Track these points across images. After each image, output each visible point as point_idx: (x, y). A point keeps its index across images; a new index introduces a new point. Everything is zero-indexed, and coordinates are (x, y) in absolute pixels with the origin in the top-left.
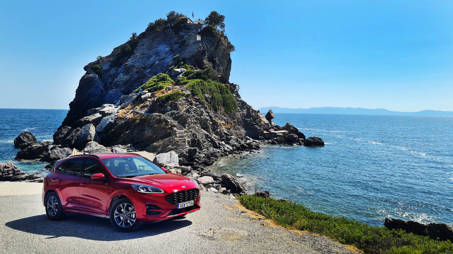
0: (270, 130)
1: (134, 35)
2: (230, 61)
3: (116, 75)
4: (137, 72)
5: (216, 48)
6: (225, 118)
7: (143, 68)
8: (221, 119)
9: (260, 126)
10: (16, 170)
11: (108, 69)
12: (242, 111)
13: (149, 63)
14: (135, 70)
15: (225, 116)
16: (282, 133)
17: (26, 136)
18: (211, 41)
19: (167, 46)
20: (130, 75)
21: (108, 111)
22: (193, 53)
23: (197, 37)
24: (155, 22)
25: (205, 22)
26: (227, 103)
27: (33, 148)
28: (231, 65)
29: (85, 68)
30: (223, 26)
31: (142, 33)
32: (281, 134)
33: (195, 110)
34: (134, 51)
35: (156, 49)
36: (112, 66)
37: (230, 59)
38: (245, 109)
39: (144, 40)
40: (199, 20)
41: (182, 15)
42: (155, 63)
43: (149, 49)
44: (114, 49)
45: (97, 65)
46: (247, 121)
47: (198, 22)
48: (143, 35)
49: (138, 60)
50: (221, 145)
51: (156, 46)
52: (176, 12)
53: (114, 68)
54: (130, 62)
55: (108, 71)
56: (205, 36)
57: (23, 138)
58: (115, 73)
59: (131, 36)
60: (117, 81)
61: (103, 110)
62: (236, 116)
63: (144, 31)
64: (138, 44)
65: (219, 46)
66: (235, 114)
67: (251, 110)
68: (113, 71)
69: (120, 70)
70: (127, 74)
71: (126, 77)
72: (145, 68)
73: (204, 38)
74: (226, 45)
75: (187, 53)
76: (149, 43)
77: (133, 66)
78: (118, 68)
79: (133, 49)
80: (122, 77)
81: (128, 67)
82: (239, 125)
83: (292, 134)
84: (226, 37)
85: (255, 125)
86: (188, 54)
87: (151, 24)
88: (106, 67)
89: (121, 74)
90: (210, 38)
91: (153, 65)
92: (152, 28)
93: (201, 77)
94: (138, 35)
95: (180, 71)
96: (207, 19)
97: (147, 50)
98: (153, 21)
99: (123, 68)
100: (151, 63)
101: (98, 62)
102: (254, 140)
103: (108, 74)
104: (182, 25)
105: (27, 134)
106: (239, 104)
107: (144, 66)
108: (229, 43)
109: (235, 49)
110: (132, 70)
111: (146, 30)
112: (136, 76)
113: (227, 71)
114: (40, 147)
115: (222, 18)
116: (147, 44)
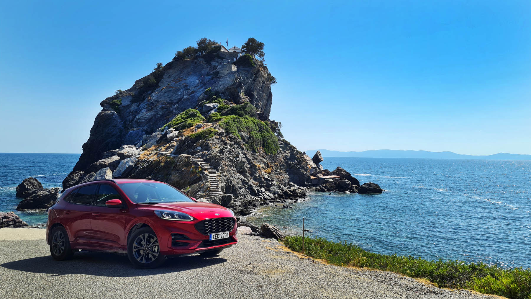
0: (318, 175)
1: (159, 65)
2: (270, 95)
3: (137, 112)
4: (162, 108)
5: (254, 80)
6: (266, 161)
7: (169, 103)
8: (260, 162)
9: (306, 170)
10: (17, 220)
12: (285, 152)
13: (176, 97)
14: (160, 106)
15: (264, 158)
16: (332, 178)
17: (31, 182)
18: (248, 72)
19: (197, 78)
20: (154, 112)
21: (128, 152)
22: (228, 85)
23: (232, 67)
24: (184, 50)
25: (241, 50)
26: (267, 143)
27: (38, 196)
28: (271, 100)
29: (102, 104)
30: (262, 55)
31: (168, 64)
32: (331, 180)
33: (229, 151)
34: (159, 84)
35: (184, 81)
36: (133, 102)
37: (270, 93)
38: (288, 150)
39: (171, 71)
40: (235, 48)
41: (215, 43)
42: (183, 97)
43: (176, 81)
44: (136, 81)
45: (116, 100)
46: (290, 164)
47: (234, 51)
48: (169, 66)
49: (164, 94)
50: (261, 192)
51: (185, 78)
52: (208, 39)
53: (136, 104)
54: (154, 96)
55: (128, 106)
56: (241, 67)
57: (27, 185)
58: (136, 109)
59: (156, 67)
60: (139, 119)
61: (122, 152)
62: (278, 159)
63: (171, 60)
64: (164, 76)
65: (257, 77)
66: (276, 156)
67: (295, 152)
68: (134, 107)
69: (142, 105)
70: (150, 110)
71: (150, 114)
72: (171, 104)
73: (241, 69)
74: (266, 76)
75: (220, 86)
76: (176, 74)
77: (158, 101)
78: (140, 104)
79: (158, 82)
80: (144, 113)
81: (151, 102)
82: (282, 169)
83: (344, 179)
84: (266, 67)
85: (301, 169)
86: (222, 87)
87: (179, 52)
88: (125, 102)
89: (144, 111)
90: (247, 69)
91: (181, 99)
92: (180, 58)
93: (237, 112)
94: (164, 65)
95: (212, 106)
96: (243, 47)
97: (174, 83)
98: (181, 50)
99: (146, 103)
100: (178, 97)
101: (117, 97)
102: (299, 187)
103: (128, 111)
104: (214, 54)
105: (32, 181)
106: (282, 144)
107: (170, 101)
108: (269, 75)
109: (276, 81)
110: (156, 106)
111: (173, 59)
112: (161, 113)
113: (267, 107)
114: (46, 194)
115: (261, 45)
116: (174, 75)
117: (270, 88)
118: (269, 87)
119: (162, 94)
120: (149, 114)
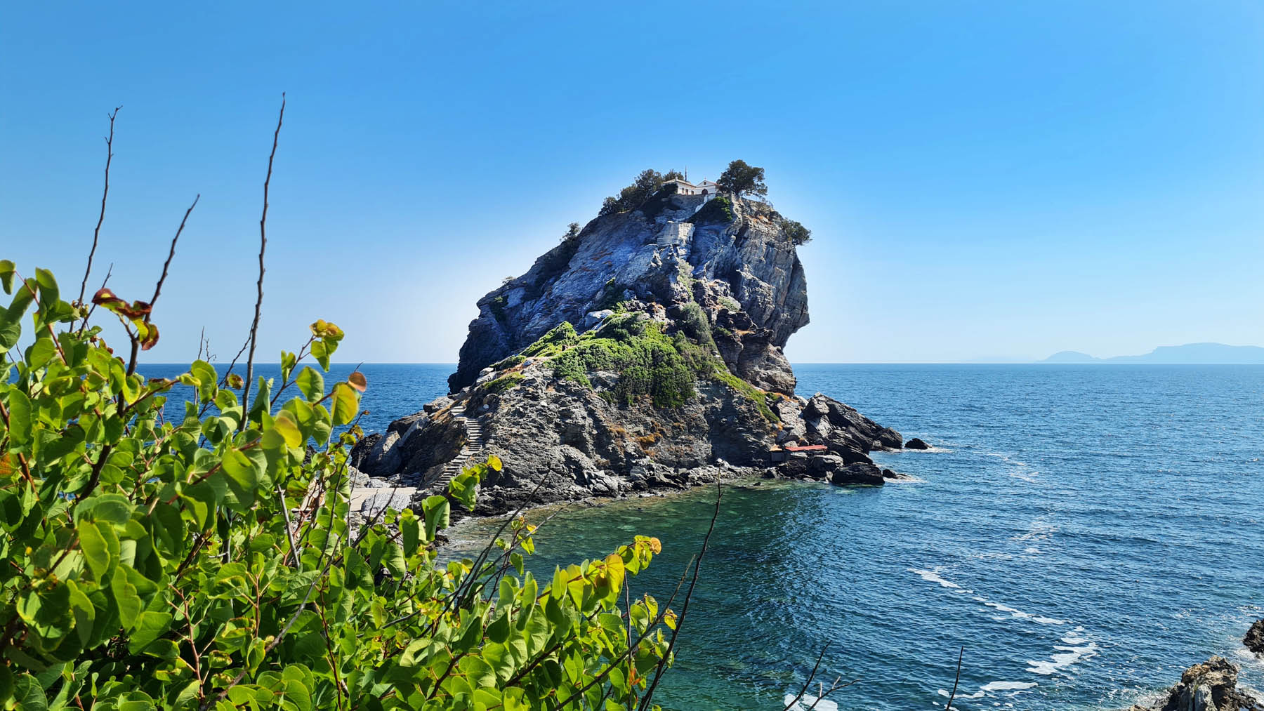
0: (787, 445)
1: (573, 228)
2: (797, 268)
3: (528, 319)
5: (737, 247)
7: (577, 300)
8: (636, 423)
11: (517, 306)
12: (713, 401)
14: (563, 307)
19: (630, 249)
20: (552, 317)
23: (680, 229)
24: (620, 194)
25: (715, 186)
29: (479, 304)
30: (761, 191)
31: (591, 222)
32: (804, 455)
34: (569, 263)
35: (609, 256)
36: (525, 299)
38: (722, 396)
39: (592, 237)
40: (706, 183)
41: (669, 176)
43: (595, 258)
44: (537, 259)
45: (500, 298)
46: (721, 424)
47: (702, 189)
48: (593, 226)
49: (572, 283)
51: (611, 250)
52: (655, 171)
53: (529, 302)
54: (557, 288)
55: (517, 308)
56: (706, 223)
58: (528, 313)
59: (569, 231)
60: (528, 332)
63: (596, 216)
64: (580, 248)
65: (746, 239)
66: (681, 411)
67: (736, 399)
68: (525, 310)
69: (537, 305)
70: (546, 315)
73: (706, 227)
74: (777, 231)
76: (600, 243)
77: (560, 298)
78: (535, 303)
79: (568, 260)
80: (537, 321)
81: (552, 300)
83: (833, 454)
85: (744, 432)
86: (630, 276)
87: (609, 199)
88: (514, 301)
89: (537, 316)
90: (715, 227)
92: (611, 209)
94: (582, 225)
95: (599, 317)
96: (721, 180)
97: (592, 261)
98: (615, 194)
99: (544, 301)
100: (593, 289)
101: (501, 291)
103: (518, 315)
104: (663, 200)
106: (707, 386)
107: (580, 297)
110: (556, 307)
111: (600, 214)
116: (595, 245)
117: (795, 253)
118: (789, 252)
119: (570, 282)
120: (543, 322)
